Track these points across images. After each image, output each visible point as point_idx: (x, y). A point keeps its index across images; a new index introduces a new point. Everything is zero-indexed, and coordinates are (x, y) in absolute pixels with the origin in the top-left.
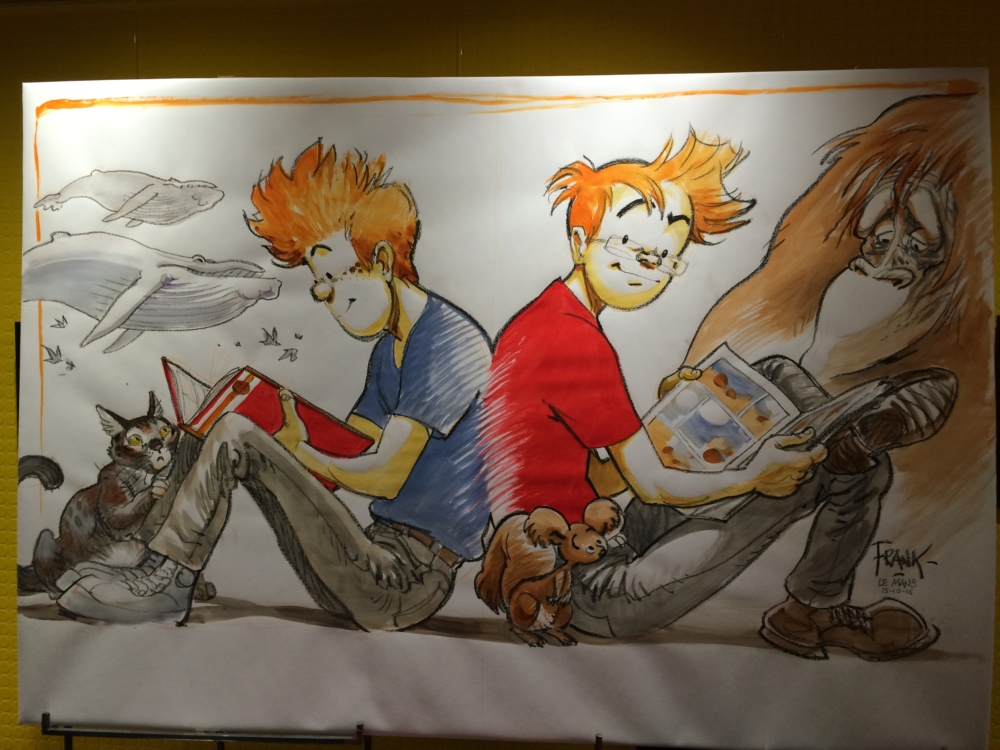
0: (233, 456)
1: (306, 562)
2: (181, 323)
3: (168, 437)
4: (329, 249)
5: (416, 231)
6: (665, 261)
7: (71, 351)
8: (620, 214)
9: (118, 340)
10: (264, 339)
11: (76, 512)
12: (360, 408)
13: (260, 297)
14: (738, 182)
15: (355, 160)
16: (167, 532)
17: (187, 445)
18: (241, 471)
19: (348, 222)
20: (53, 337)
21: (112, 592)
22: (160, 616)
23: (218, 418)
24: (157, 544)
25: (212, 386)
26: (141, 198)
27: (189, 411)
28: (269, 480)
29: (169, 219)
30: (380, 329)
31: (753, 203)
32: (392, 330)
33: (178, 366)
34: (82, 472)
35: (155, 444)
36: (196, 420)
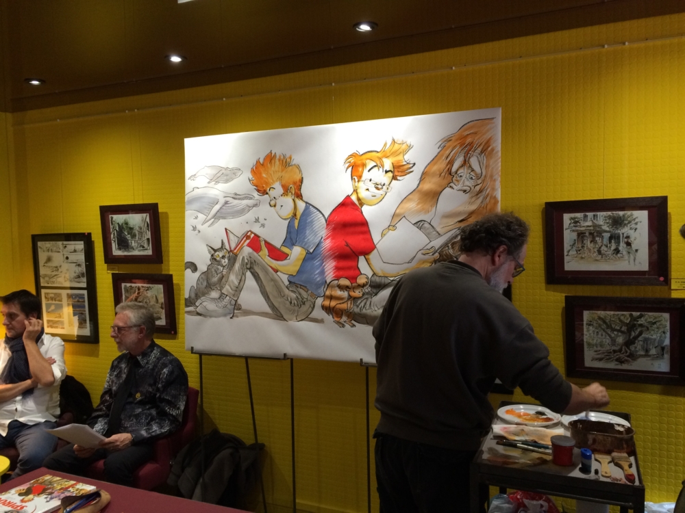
0: (246, 261)
1: (268, 297)
2: (230, 216)
3: (227, 255)
4: (275, 189)
5: (302, 181)
6: (384, 187)
7: (199, 227)
8: (369, 171)
9: (212, 223)
10: (255, 221)
11: (201, 280)
12: (285, 243)
13: (254, 206)
14: (409, 157)
15: (282, 157)
16: (227, 287)
17: (233, 257)
18: (248, 266)
19: (280, 179)
20: (194, 222)
21: (211, 306)
22: (225, 315)
23: (241, 248)
24: (224, 291)
25: (240, 237)
26: (218, 175)
27: (233, 246)
28: (257, 269)
29: (227, 181)
30: (290, 216)
31: (414, 164)
32: (295, 215)
33: (230, 231)
34: (203, 267)
35: (223, 257)
36: (235, 249)
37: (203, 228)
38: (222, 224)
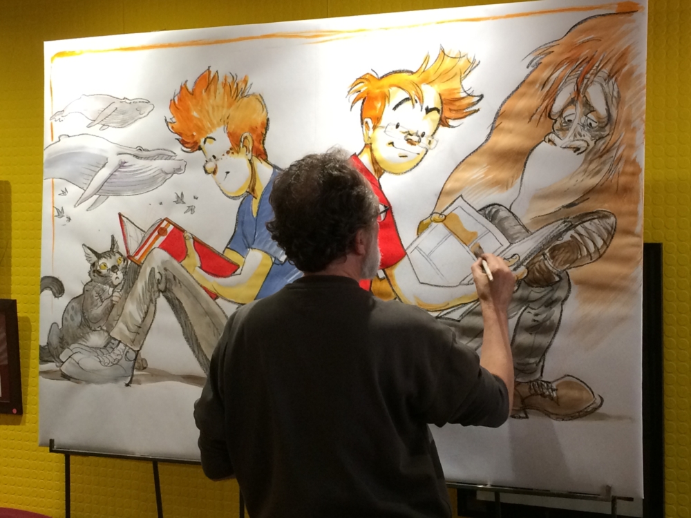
0: (158, 276)
1: (199, 346)
2: (129, 190)
3: (122, 265)
4: (214, 139)
5: (266, 125)
6: (423, 139)
7: (70, 210)
8: (395, 109)
9: (95, 202)
10: (176, 200)
11: (71, 312)
12: (231, 245)
13: (174, 173)
14: (471, 83)
15: (230, 80)
16: (121, 325)
17: (133, 268)
18: (162, 287)
19: (226, 121)
20: (60, 201)
21: (89, 362)
22: (116, 380)
23: (149, 252)
24: (114, 334)
25: (146, 231)
26: (108, 112)
27: (133, 247)
28: (179, 293)
29: (124, 124)
30: (244, 192)
31: (482, 97)
32: (252, 190)
33: (127, 219)
34: (74, 287)
35: (114, 268)
36: (137, 253)
37: (78, 213)
38: (112, 206)
